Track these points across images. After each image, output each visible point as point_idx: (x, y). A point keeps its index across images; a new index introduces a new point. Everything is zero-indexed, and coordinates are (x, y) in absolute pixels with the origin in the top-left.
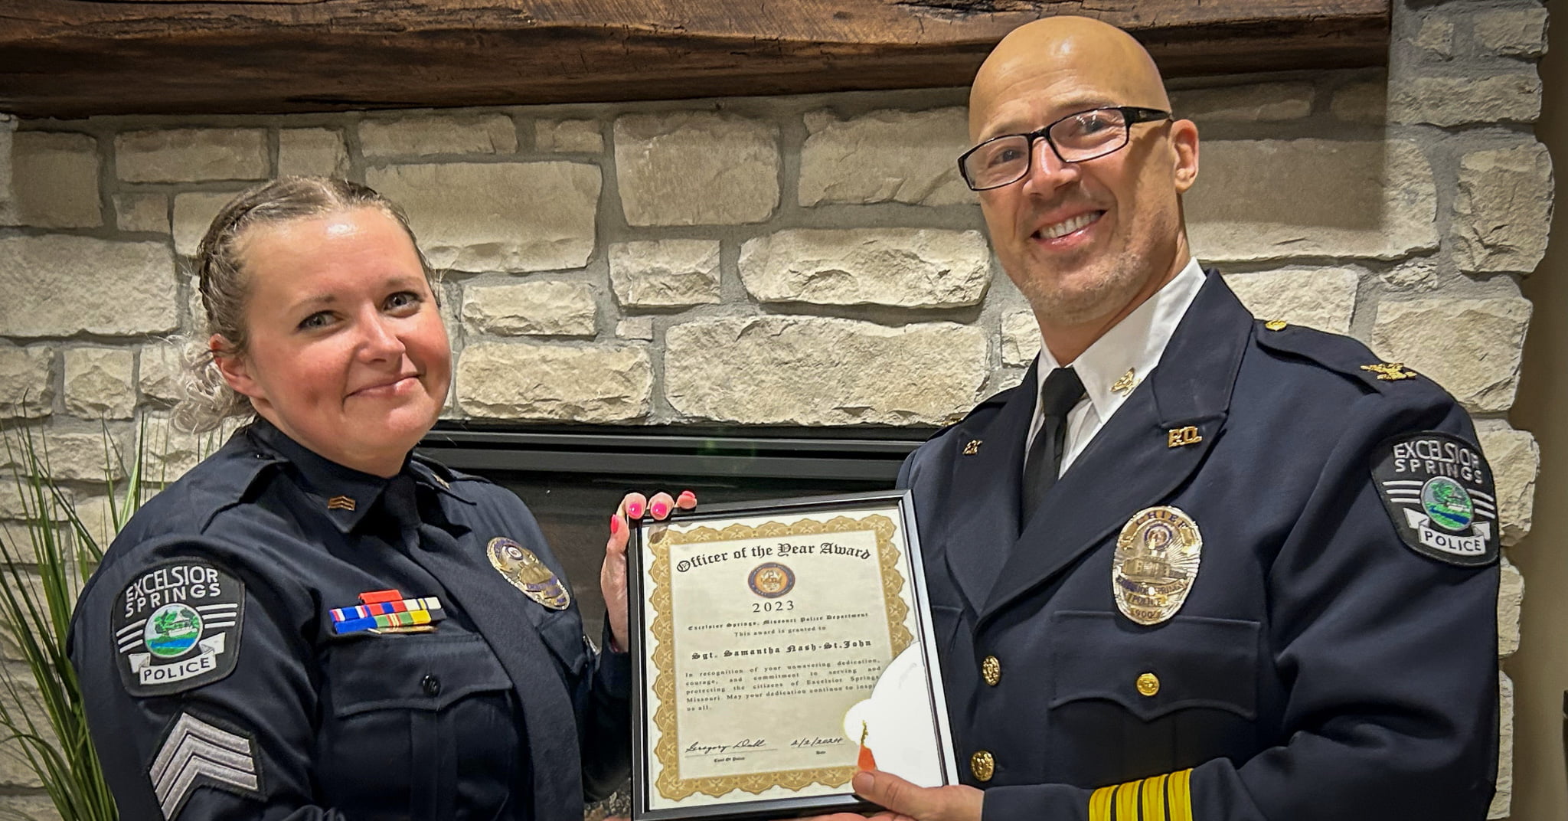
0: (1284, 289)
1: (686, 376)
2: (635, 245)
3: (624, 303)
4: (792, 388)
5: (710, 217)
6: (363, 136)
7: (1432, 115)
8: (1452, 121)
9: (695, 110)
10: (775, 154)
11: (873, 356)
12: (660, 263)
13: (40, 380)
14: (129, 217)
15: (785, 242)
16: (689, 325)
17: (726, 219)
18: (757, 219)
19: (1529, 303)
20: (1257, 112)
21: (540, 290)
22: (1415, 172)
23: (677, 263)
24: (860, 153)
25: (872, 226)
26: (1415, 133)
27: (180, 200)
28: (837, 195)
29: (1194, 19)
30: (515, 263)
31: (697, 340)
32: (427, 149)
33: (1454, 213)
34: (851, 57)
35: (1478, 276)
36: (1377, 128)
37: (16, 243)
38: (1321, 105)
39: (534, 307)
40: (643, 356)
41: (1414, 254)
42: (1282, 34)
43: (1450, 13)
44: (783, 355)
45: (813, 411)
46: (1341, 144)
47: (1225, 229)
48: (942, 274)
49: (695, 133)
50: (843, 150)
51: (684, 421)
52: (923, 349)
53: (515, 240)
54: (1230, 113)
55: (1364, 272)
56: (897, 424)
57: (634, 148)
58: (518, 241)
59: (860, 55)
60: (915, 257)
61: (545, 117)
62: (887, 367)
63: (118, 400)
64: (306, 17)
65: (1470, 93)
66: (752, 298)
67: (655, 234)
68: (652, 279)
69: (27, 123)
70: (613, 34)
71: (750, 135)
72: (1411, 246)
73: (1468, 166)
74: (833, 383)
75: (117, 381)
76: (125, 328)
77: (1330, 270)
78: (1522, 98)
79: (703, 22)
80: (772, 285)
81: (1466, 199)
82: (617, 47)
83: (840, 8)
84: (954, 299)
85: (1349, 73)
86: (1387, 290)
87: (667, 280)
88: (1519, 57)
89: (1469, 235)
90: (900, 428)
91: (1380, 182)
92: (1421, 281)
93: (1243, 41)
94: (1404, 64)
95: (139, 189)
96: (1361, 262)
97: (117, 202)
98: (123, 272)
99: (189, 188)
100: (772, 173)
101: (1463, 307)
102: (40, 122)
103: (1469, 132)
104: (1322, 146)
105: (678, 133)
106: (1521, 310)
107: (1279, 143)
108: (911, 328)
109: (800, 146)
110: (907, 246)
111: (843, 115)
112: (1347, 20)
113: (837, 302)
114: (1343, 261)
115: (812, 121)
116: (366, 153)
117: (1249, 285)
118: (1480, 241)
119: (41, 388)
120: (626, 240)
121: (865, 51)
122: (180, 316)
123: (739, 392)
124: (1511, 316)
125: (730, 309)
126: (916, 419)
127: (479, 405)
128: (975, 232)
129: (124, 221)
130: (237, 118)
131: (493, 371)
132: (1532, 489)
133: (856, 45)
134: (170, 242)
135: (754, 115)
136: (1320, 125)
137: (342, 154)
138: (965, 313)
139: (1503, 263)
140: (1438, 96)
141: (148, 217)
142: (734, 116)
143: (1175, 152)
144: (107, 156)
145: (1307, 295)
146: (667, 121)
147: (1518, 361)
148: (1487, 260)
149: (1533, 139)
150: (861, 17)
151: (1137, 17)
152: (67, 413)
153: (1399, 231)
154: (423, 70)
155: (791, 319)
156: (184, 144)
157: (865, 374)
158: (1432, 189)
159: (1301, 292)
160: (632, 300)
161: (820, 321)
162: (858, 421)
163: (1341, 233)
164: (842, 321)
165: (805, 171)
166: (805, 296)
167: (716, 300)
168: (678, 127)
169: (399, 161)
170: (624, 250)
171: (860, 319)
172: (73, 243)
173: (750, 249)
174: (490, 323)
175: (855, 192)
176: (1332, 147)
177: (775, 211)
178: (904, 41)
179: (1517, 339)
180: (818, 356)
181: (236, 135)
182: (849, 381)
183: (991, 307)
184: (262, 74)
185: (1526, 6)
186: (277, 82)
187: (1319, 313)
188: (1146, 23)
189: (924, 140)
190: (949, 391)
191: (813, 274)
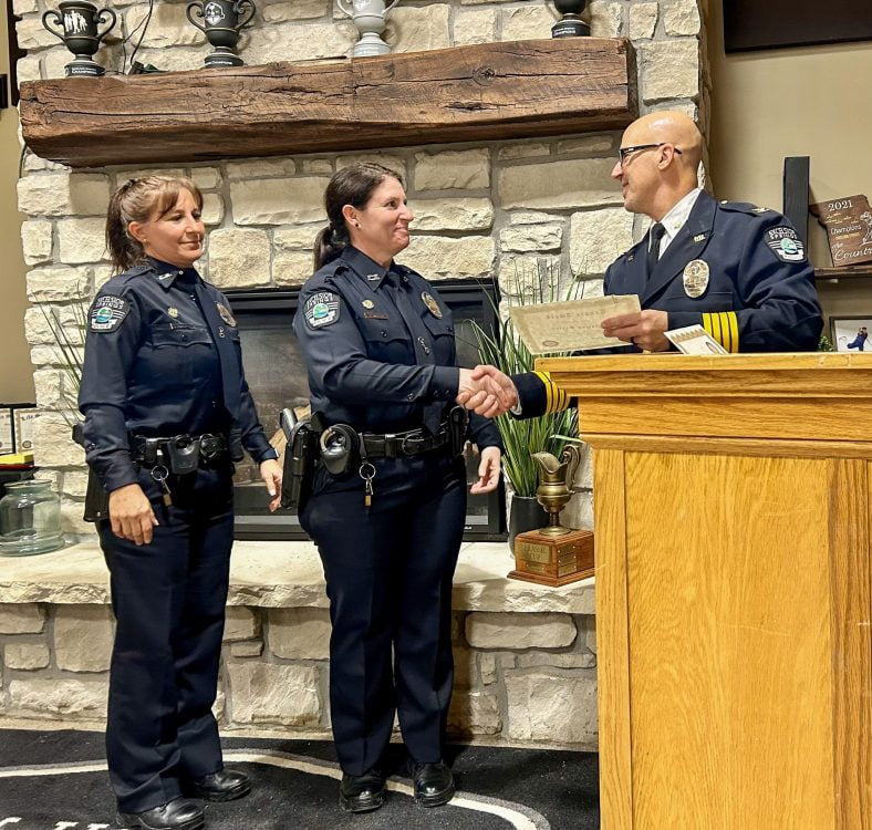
0: (607, 216)
6: (228, 170)
9: (370, 154)
11: (449, 251)
13: (83, 281)
21: (308, 230)
24: (439, 168)
25: (444, 198)
28: (430, 186)
29: (557, 110)
30: (296, 220)
32: (256, 174)
34: (428, 129)
39: (306, 238)
42: (591, 115)
43: (661, 107)
47: (583, 194)
48: (474, 216)
50: (431, 168)
52: (469, 247)
53: (295, 210)
54: (581, 148)
56: (461, 278)
58: (297, 210)
59: (431, 128)
60: (463, 209)
61: (307, 159)
62: (455, 255)
64: (201, 119)
69: (75, 170)
70: (331, 122)
71: (393, 163)
74: (433, 263)
79: (367, 116)
82: (333, 127)
83: (422, 110)
84: (480, 226)
90: (463, 280)
93: (577, 119)
102: (81, 169)
107: (600, 160)
108: (464, 238)
109: (414, 166)
110: (459, 205)
111: (431, 154)
112: (613, 109)
113: (433, 229)
115: (418, 157)
116: (230, 177)
117: (593, 216)
119: (84, 285)
121: (433, 126)
126: (468, 276)
127: (282, 280)
128: (487, 199)
130: (173, 165)
131: (287, 265)
133: (429, 124)
135: (394, 155)
137: (219, 177)
138: (485, 232)
142: (386, 156)
144: (112, 180)
145: (616, 218)
146: (359, 159)
150: (430, 113)
154: (252, 140)
155: (415, 237)
157: (447, 259)
159: (614, 217)
161: (426, 237)
162: (444, 278)
164: (435, 237)
165: (417, 176)
166: (420, 227)
169: (244, 180)
171: (442, 236)
174: (286, 245)
175: (437, 185)
178: (447, 122)
180: (426, 252)
181: (172, 171)
182: (440, 262)
183: (495, 229)
184: (182, 144)
185: (688, 104)
186: (190, 147)
187: (622, 225)
188: (539, 112)
189: (464, 163)
190: (481, 263)
191: (422, 218)
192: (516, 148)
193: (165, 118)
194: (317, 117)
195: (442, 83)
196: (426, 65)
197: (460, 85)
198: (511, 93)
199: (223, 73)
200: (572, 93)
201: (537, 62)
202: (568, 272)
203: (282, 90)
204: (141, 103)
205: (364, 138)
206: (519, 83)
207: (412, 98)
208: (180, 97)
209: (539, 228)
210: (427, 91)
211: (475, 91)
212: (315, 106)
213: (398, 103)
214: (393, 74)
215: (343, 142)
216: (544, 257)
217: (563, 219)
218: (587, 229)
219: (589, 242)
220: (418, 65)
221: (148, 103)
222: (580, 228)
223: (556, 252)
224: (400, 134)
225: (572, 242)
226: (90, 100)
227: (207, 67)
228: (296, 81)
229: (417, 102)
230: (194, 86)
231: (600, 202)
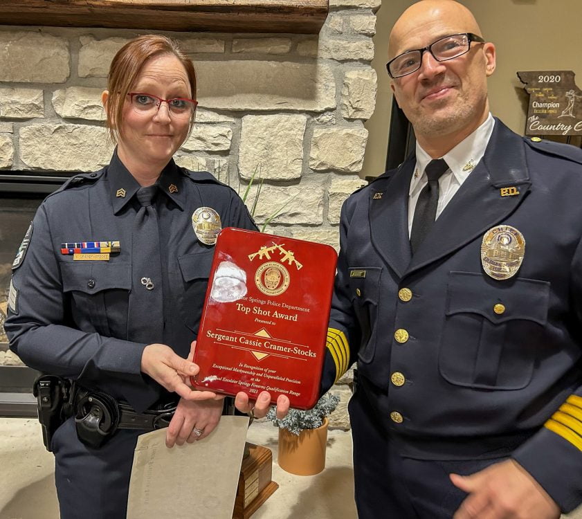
0: (279, 122)
1: (29, 149)
2: (3, 90)
4: (78, 156)
5: (38, 79)
7: (335, 56)
8: (342, 58)
9: (29, 31)
10: (67, 53)
12: (16, 98)
15: (73, 92)
16: (30, 127)
17: (46, 80)
18: (59, 82)
19: (367, 131)
20: (269, 50)
22: (328, 77)
23: (23, 99)
24: (106, 55)
26: (328, 62)
28: (97, 73)
31: (34, 134)
33: (342, 95)
35: (350, 120)
36: (314, 59)
38: (293, 48)
40: (8, 140)
41: (327, 110)
43: (342, 15)
44: (73, 141)
45: (88, 166)
46: (301, 65)
47: (257, 96)
49: (29, 41)
50: (98, 53)
51: (29, 169)
54: (258, 49)
55: (309, 117)
65: (349, 47)
66: (59, 116)
67: (12, 85)
68: (11, 106)
71: (55, 44)
72: (326, 107)
73: (348, 76)
74: (96, 154)
77: (296, 115)
78: (368, 51)
80: (68, 110)
81: (347, 90)
85: (303, 36)
86: (317, 124)
87: (19, 106)
88: (366, 35)
89: (347, 104)
91: (315, 81)
92: (330, 121)
93: (270, 15)
94: (324, 34)
96: (307, 112)
100: (66, 62)
101: (345, 131)
103: (348, 63)
104: (294, 65)
105: (21, 40)
106: (364, 133)
107: (278, 63)
109: (78, 51)
111: (97, 38)
112: (311, 8)
113: (96, 119)
114: (301, 112)
115: (83, 40)
117: (266, 120)
118: (352, 106)
123: (54, 156)
124: (361, 136)
125: (48, 120)
135: (56, 36)
136: (292, 56)
139: (359, 115)
140: (337, 48)
142: (47, 35)
143: (486, 58)
145: (288, 125)
146: (16, 35)
147: (363, 154)
148: (353, 113)
149: (370, 67)
153: (322, 101)
155: (77, 126)
157: (110, 151)
158: (334, 85)
159: (286, 123)
160: (2, 115)
161: (89, 127)
163: (301, 101)
164: (99, 127)
165: (81, 61)
166: (83, 116)
167: (42, 116)
168: (21, 38)
173: (57, 94)
175: (104, 73)
176: (298, 65)
177: (68, 78)
179: (364, 145)
180: (89, 142)
185: (368, 14)
187: (292, 132)
191: (84, 106)
192: (189, 41)
202: (235, 174)
205: (25, 10)
209: (209, 128)
216: (212, 158)
217: (233, 120)
218: (259, 132)
219: (259, 147)
222: (251, 132)
223: (225, 153)
225: (242, 145)
231: (274, 108)
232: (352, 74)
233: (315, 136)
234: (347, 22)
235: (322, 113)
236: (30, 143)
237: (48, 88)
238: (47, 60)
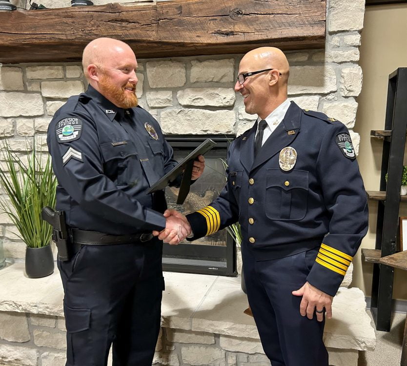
0: (302, 101)
1: (166, 123)
2: (152, 92)
3: (150, 106)
4: (190, 126)
5: (170, 86)
7: (335, 60)
8: (340, 61)
9: (165, 60)
10: (185, 70)
11: (209, 118)
12: (158, 96)
13: (10, 127)
14: (30, 87)
15: (188, 91)
16: (166, 111)
17: (174, 86)
18: (181, 86)
19: (357, 103)
20: (295, 60)
22: (332, 73)
23: (162, 97)
24: (204, 70)
25: (208, 87)
26: (332, 64)
27: (42, 83)
28: (199, 80)
29: (280, 36)
31: (168, 115)
33: (340, 83)
34: (201, 46)
35: (346, 97)
36: (322, 63)
37: (4, 94)
38: (310, 58)
41: (331, 92)
42: (301, 40)
43: (339, 36)
44: (188, 118)
45: (196, 131)
46: (315, 67)
48: (224, 98)
49: (165, 66)
50: (200, 69)
51: (166, 134)
52: (221, 116)
55: (320, 97)
56: (215, 134)
57: (151, 69)
59: (203, 46)
60: (218, 94)
62: (213, 120)
63: (30, 132)
64: (69, 38)
65: (343, 55)
66: (180, 104)
67: (157, 90)
68: (157, 100)
69: (4, 65)
70: (144, 41)
71: (178, 66)
72: (331, 90)
73: (344, 72)
74: (200, 125)
75: (29, 127)
76: (31, 114)
77: (312, 96)
78: (355, 56)
79: (165, 38)
80: (185, 101)
81: (343, 79)
82: (145, 44)
83: (198, 35)
84: (227, 104)
85: (316, 50)
86: (326, 101)
87: (160, 101)
88: (354, 46)
89: (344, 88)
90: (216, 135)
91: (323, 76)
92: (333, 99)
93: (292, 42)
94: (328, 48)
95: (32, 80)
96: (319, 94)
97: (27, 84)
98: (30, 101)
99: (45, 80)
100: (184, 75)
101: (342, 104)
102: (8, 64)
103: (343, 64)
104: (310, 67)
105: (161, 66)
106: (355, 105)
107: (301, 67)
108: (218, 111)
109: (190, 69)
110: (216, 92)
111: (200, 61)
112: (315, 37)
113: (200, 105)
114: (315, 94)
115: (193, 63)
117: (296, 100)
118: (346, 89)
119: (11, 129)
120: (150, 91)
121: (204, 45)
122: (44, 111)
123: (178, 127)
124: (353, 106)
125: (175, 107)
126: (219, 133)
128: (232, 89)
129: (29, 88)
130: (55, 63)
132: (358, 146)
133: (202, 43)
134: (41, 93)
135: (180, 61)
136: (310, 62)
137: (81, 71)
138: (230, 108)
139: (352, 94)
140: (336, 55)
141: (35, 87)
142: (175, 62)
144: (24, 72)
145: (308, 102)
146: (159, 63)
147: (355, 117)
148: (348, 93)
149: (358, 65)
150: (203, 37)
151: (267, 36)
152: (18, 135)
153: (328, 87)
155: (190, 109)
156: (43, 70)
157: (208, 122)
158: (335, 77)
159: (306, 102)
160: (152, 105)
161: (197, 110)
162: (206, 133)
163: (315, 88)
164: (201, 110)
165: (192, 74)
166: (193, 104)
167: (172, 105)
168: (161, 64)
170: (150, 94)
171: (206, 109)
172: (17, 94)
173: (179, 93)
175: (203, 80)
176: (313, 67)
177: (185, 84)
178: (213, 42)
179: (355, 112)
180: (196, 118)
181: (56, 67)
182: (204, 124)
183: (236, 106)
184: (60, 52)
185: (356, 34)
186: (64, 53)
188: (269, 37)
189: (220, 67)
190: (227, 126)
191: (194, 98)
193: (48, 36)
194: (136, 38)
195: (211, 18)
196: (201, 7)
197: (221, 20)
198: (252, 25)
199: (82, 10)
200: (290, 26)
201: (269, 6)
203: (116, 21)
204: (35, 27)
205: (163, 51)
206: (257, 19)
207: (193, 27)
208: (57, 24)
210: (201, 23)
211: (230, 23)
212: (135, 31)
213: (183, 30)
214: (181, 12)
215: (150, 53)
220: (196, 6)
221: (39, 27)
224: (184, 49)
226: (7, 25)
227: (72, 6)
228: (124, 15)
229: (196, 30)
230: (65, 17)
231: (299, 93)
232: (347, 70)
233: (324, 108)
234: (342, 40)
235: (328, 94)
236: (166, 120)
237: (175, 90)
238: (174, 75)
